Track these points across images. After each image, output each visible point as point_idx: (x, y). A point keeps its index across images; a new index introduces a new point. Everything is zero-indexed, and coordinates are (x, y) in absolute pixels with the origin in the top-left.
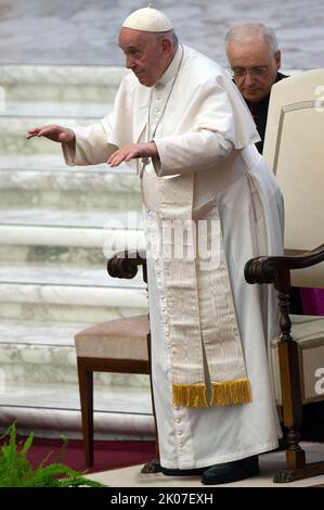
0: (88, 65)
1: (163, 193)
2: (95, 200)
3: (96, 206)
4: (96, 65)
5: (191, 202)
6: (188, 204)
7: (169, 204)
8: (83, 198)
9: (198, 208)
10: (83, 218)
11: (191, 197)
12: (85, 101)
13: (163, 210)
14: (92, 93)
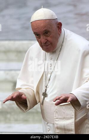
0: (10, 40)
1: (57, 112)
2: (16, 117)
3: (16, 120)
4: (15, 40)
5: (74, 116)
6: (72, 118)
7: (60, 118)
8: (9, 116)
9: (78, 120)
10: (9, 127)
11: (74, 114)
12: (9, 60)
13: (57, 122)
14: (12, 56)
